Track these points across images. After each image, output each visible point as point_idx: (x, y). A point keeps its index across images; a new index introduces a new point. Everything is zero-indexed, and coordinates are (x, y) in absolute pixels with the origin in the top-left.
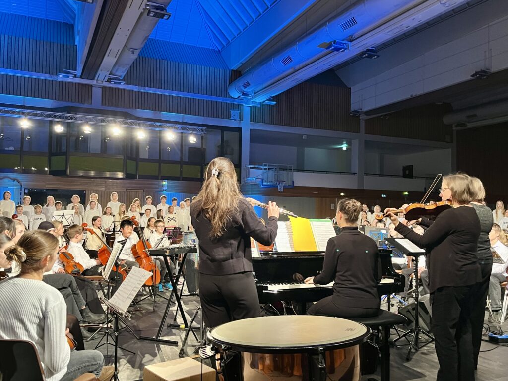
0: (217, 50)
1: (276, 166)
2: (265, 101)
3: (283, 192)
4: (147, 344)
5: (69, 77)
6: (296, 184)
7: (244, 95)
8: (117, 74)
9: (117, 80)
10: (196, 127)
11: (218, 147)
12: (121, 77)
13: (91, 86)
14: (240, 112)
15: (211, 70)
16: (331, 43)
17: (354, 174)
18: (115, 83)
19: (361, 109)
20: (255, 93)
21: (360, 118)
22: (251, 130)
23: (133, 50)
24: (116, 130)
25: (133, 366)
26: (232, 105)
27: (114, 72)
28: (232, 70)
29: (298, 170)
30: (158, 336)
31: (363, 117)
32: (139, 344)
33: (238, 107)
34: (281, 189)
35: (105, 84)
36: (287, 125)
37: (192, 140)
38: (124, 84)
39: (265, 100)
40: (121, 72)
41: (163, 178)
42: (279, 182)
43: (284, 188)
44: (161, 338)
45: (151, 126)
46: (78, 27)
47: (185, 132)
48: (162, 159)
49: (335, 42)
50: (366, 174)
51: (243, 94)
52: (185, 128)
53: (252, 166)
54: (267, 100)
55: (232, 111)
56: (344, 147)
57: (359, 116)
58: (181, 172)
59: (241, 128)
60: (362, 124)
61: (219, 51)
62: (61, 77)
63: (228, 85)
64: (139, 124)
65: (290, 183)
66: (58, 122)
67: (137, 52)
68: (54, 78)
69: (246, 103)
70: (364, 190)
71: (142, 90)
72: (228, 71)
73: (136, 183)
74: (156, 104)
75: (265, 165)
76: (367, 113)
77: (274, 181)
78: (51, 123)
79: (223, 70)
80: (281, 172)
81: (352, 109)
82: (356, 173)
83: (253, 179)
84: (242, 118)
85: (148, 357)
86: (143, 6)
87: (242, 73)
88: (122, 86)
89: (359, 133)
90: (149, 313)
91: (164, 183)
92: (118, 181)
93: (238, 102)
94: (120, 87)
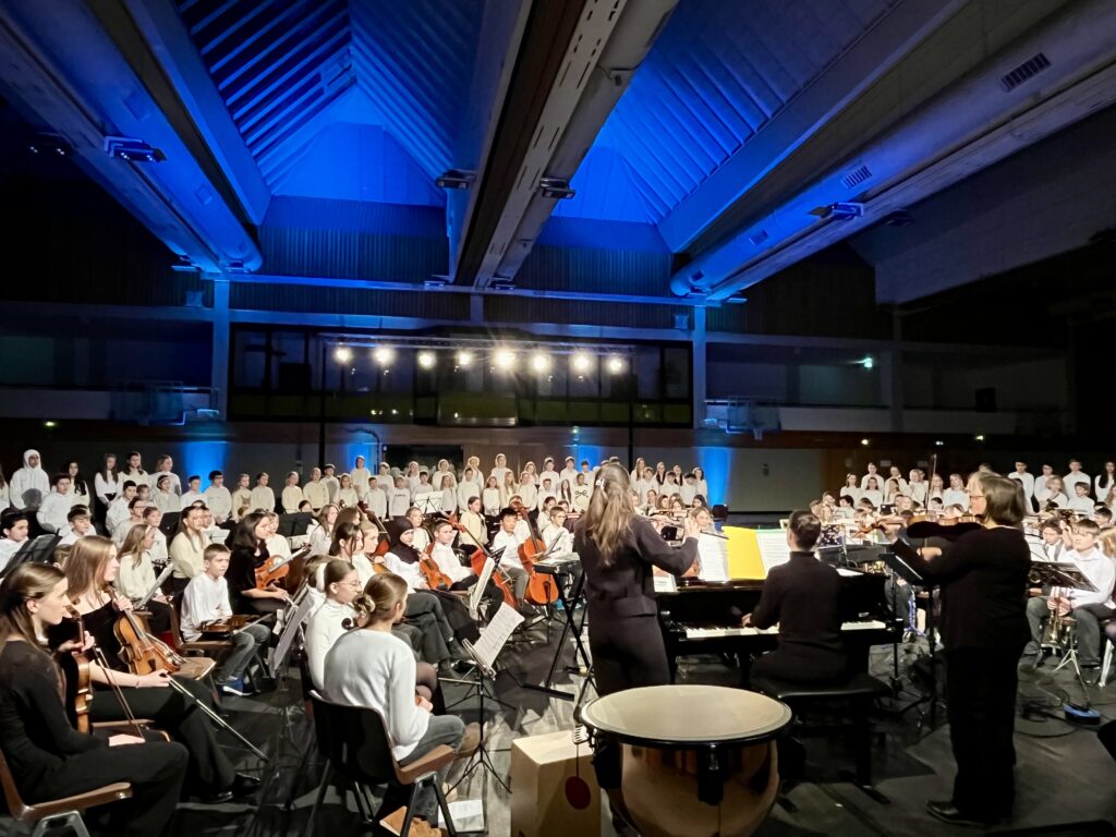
0: (652, 224)
1: (750, 399)
2: (727, 299)
3: (763, 441)
4: (532, 695)
5: (437, 285)
6: (784, 428)
7: (695, 292)
8: (505, 275)
9: (504, 284)
10: (620, 346)
12: (509, 279)
13: (468, 295)
14: (690, 317)
16: (830, 207)
17: (884, 407)
18: (502, 288)
19: (893, 301)
20: (712, 288)
21: (893, 314)
22: (707, 344)
23: (525, 242)
24: (504, 359)
25: (512, 729)
26: (677, 308)
27: (499, 273)
28: (676, 255)
29: (789, 404)
30: (548, 684)
31: (897, 313)
32: (523, 695)
33: (688, 310)
34: (758, 436)
35: (488, 290)
37: (615, 366)
38: (515, 288)
39: (727, 296)
40: (510, 272)
41: (574, 424)
42: (757, 424)
43: (765, 434)
44: (552, 688)
45: (554, 348)
46: (450, 213)
47: (602, 354)
48: (570, 395)
49: (836, 205)
50: (907, 407)
51: (694, 290)
52: (605, 348)
53: (710, 401)
54: (732, 296)
55: (677, 317)
56: (868, 363)
57: (891, 312)
58: (600, 413)
59: (691, 343)
60: (897, 324)
61: (655, 225)
62: (427, 286)
63: (669, 276)
64: (536, 346)
65: (775, 426)
66: (425, 350)
67: (530, 245)
68: (418, 288)
69: (699, 303)
70: (903, 433)
71: (539, 294)
72: (669, 255)
74: (563, 313)
75: (731, 399)
76: (905, 306)
77: (747, 423)
78: (416, 351)
79: (662, 255)
80: (758, 408)
81: (878, 302)
82: (889, 407)
83: (714, 421)
84: (692, 326)
85: (531, 714)
86: (537, 184)
88: (511, 291)
89: (892, 339)
90: (541, 645)
91: (575, 431)
92: (509, 430)
93: (686, 302)
94: (509, 293)
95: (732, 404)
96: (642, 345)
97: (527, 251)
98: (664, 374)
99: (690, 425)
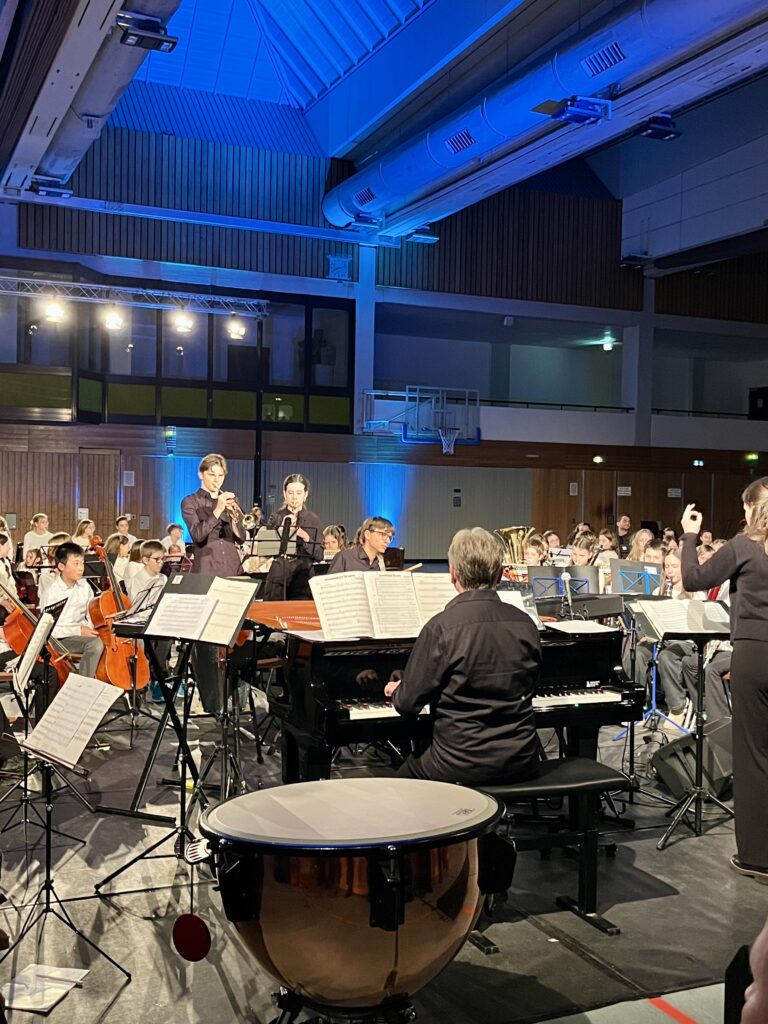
0: (297, 107)
1: (437, 392)
2: (410, 235)
3: (454, 455)
6: (485, 437)
7: (360, 221)
8: (53, 171)
9: (53, 186)
10: (244, 301)
11: (300, 344)
12: (62, 179)
14: (352, 261)
15: (281, 158)
16: (565, 102)
17: (627, 410)
18: (49, 193)
19: (646, 254)
20: (387, 217)
21: (645, 273)
22: (377, 304)
23: (89, 118)
24: (53, 310)
26: (333, 245)
27: (46, 167)
28: (333, 159)
29: (493, 403)
31: (650, 271)
33: (347, 249)
34: (448, 448)
35: (25, 196)
36: (465, 293)
37: (236, 330)
38: (71, 195)
39: (410, 231)
40: (64, 168)
41: (167, 422)
42: (447, 431)
43: (458, 444)
44: (141, 810)
47: (215, 311)
48: (163, 375)
49: (573, 100)
50: (658, 411)
51: (359, 218)
52: (219, 303)
53: (379, 393)
54: (417, 232)
55: (332, 259)
56: (607, 343)
57: (642, 270)
58: (210, 406)
59: (354, 301)
60: (650, 287)
61: (302, 109)
63: (321, 196)
64: (108, 294)
65: (472, 433)
67: (99, 124)
69: (367, 240)
70: (650, 448)
71: (113, 209)
72: (323, 161)
73: (101, 435)
74: (150, 242)
75: (410, 390)
76: (660, 262)
77: (432, 428)
79: (311, 159)
80: (449, 406)
81: (624, 253)
82: (633, 409)
83: (384, 424)
84: (355, 275)
86: (111, 20)
87: (356, 166)
88: (67, 200)
89: (641, 310)
90: (120, 751)
91: (170, 433)
92: (60, 428)
93: (346, 237)
94: (60, 202)
95: (412, 399)
96: (279, 301)
97: (93, 134)
98: (310, 350)
99: (348, 430)
